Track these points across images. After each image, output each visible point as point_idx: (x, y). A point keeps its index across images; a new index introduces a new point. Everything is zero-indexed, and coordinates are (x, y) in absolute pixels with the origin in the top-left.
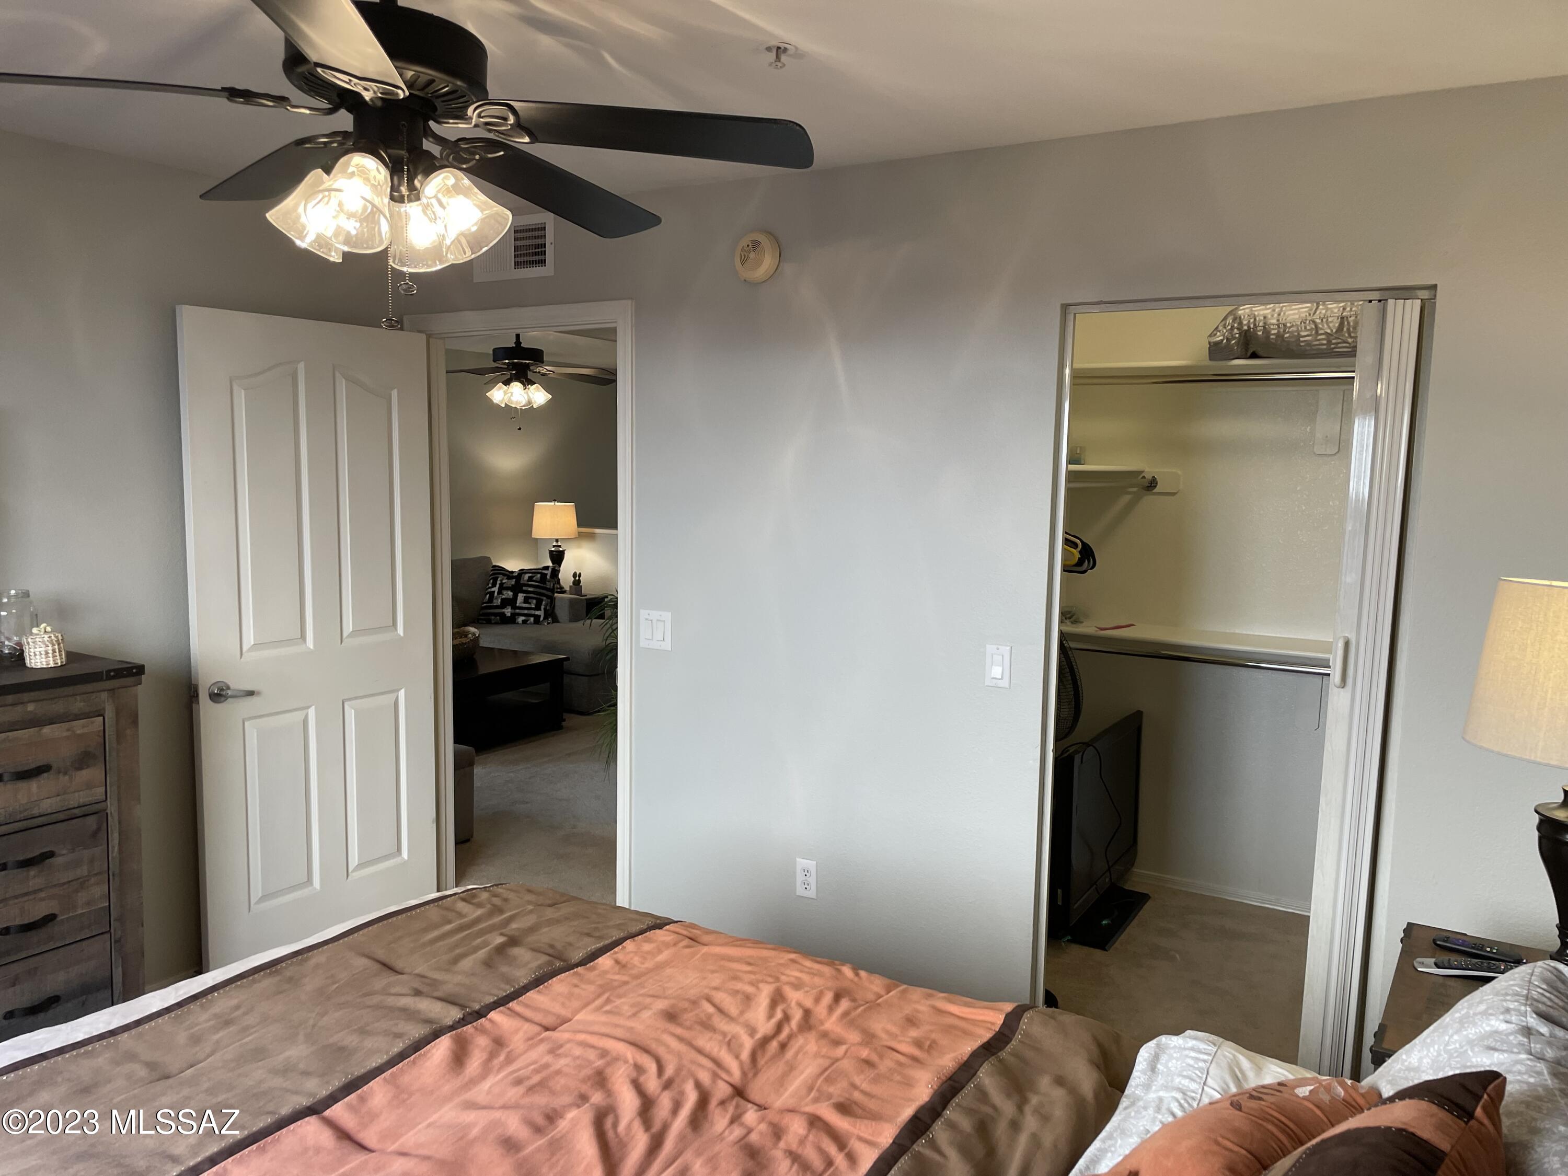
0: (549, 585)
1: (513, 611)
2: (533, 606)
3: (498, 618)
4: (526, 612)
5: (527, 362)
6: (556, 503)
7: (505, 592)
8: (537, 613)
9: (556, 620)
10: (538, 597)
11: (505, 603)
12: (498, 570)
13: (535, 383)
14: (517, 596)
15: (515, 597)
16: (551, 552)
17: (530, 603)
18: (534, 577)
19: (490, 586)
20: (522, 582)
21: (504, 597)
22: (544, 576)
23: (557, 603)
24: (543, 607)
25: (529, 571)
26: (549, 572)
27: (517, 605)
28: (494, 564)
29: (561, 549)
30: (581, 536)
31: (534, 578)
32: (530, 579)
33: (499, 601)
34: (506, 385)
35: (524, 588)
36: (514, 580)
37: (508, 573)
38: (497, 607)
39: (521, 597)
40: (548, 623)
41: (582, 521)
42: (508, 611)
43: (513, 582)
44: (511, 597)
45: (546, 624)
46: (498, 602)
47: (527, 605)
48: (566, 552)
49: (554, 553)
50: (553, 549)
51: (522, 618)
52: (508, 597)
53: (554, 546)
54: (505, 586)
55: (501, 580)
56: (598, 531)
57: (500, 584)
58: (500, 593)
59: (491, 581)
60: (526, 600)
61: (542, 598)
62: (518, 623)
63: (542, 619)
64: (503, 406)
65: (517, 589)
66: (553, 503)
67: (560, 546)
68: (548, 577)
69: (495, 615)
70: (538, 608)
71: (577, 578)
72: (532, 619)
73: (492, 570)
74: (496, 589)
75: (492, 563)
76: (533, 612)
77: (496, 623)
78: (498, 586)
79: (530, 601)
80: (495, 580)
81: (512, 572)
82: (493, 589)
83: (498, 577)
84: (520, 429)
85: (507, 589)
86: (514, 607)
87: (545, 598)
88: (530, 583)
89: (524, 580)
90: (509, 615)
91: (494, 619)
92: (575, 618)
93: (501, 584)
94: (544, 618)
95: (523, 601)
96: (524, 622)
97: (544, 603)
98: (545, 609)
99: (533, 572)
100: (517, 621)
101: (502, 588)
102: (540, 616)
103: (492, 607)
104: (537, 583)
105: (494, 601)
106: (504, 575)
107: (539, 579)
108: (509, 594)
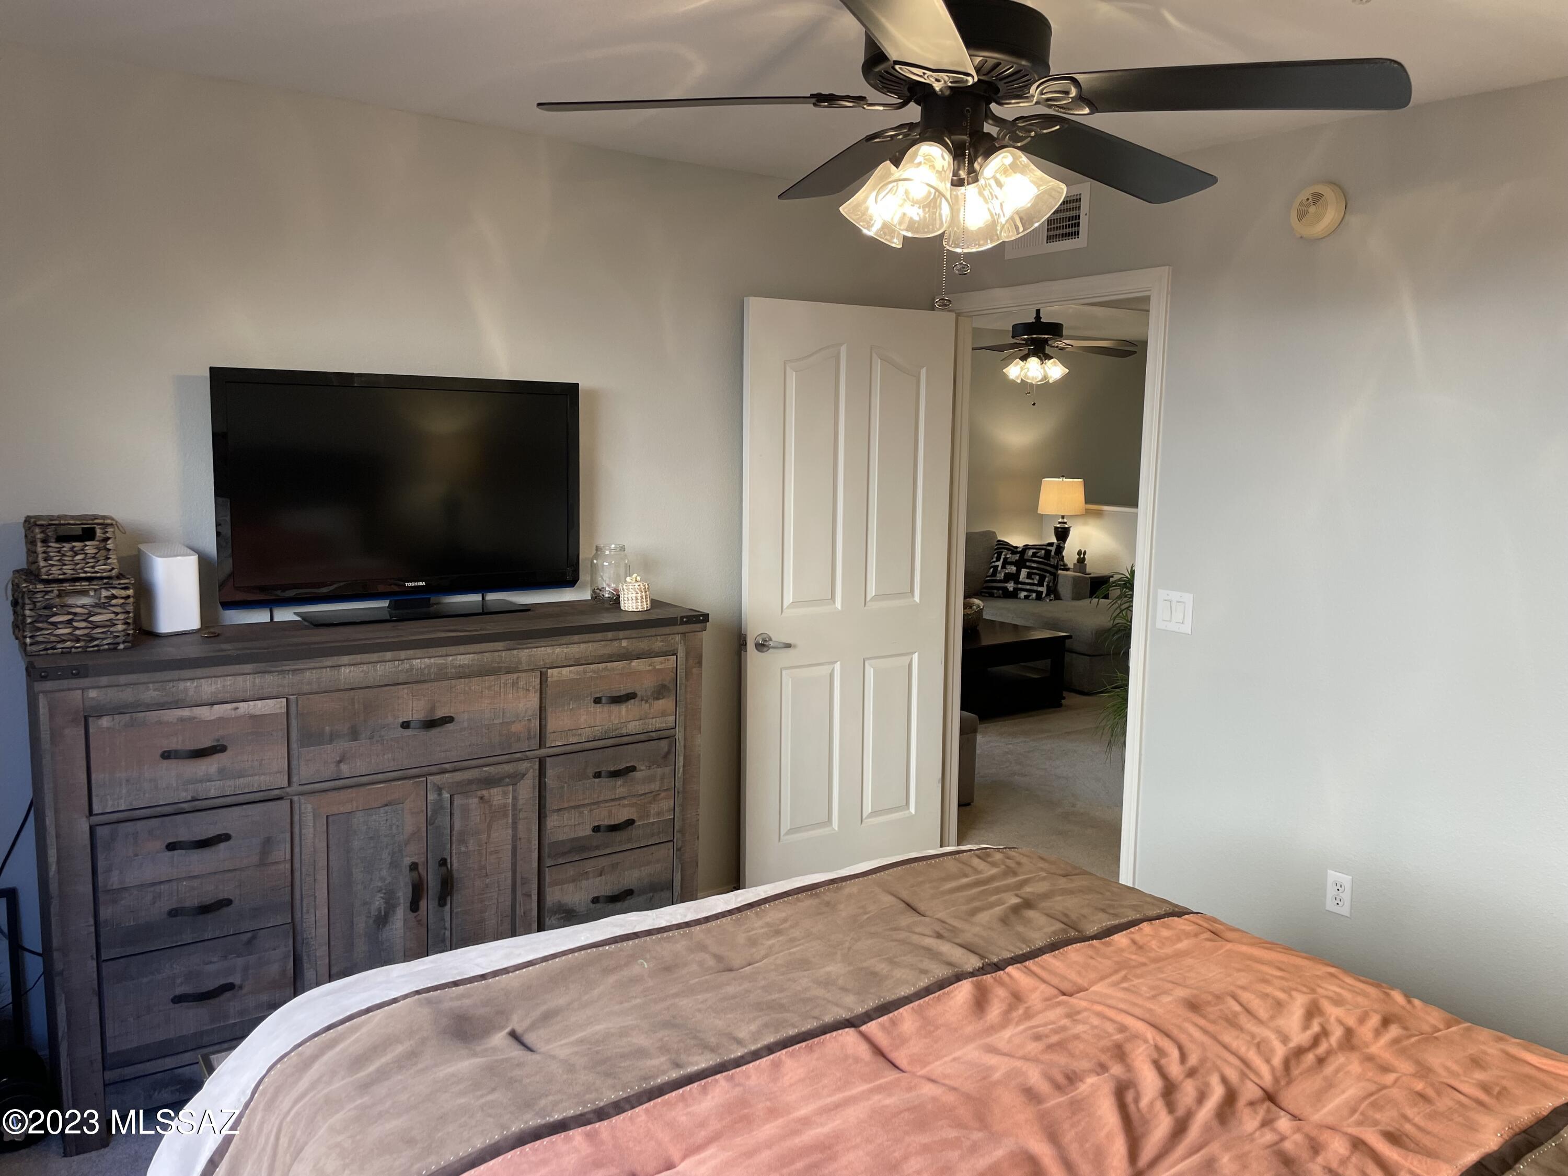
0: (1053, 561)
1: (1015, 586)
2: (1036, 582)
3: (1001, 592)
4: (1028, 587)
5: (1046, 336)
6: (1065, 479)
7: (1008, 567)
8: (1040, 589)
9: (1058, 597)
10: (1041, 573)
11: (1008, 577)
12: (1002, 544)
13: (1053, 358)
14: (1021, 571)
15: (1019, 572)
16: (1056, 528)
17: (1033, 579)
18: (1038, 552)
19: (994, 560)
20: (1026, 557)
21: (1007, 571)
22: (1048, 552)
23: (1061, 580)
24: (1045, 584)
25: (1033, 547)
26: (1053, 549)
27: (1020, 580)
28: (999, 539)
29: (1066, 526)
30: (1088, 513)
31: (1039, 555)
32: (1034, 555)
33: (1003, 575)
34: (1023, 361)
35: (1028, 564)
36: (1018, 555)
37: (1012, 548)
38: (1000, 581)
39: (1024, 572)
40: (1050, 600)
41: (1090, 498)
42: (1011, 586)
43: (1017, 557)
44: (1015, 572)
45: (1048, 600)
46: (1001, 576)
47: (1030, 581)
48: (1071, 529)
49: (1060, 529)
50: (1059, 526)
51: (1025, 593)
52: (1011, 572)
53: (1060, 523)
54: (1009, 560)
55: (1005, 555)
56: (1106, 508)
57: (1004, 559)
58: (1003, 567)
59: (996, 555)
60: (1029, 576)
61: (1046, 574)
62: (1020, 598)
63: (1044, 595)
64: (1019, 381)
65: (1020, 564)
66: (1061, 479)
67: (1065, 523)
68: (1053, 553)
69: (998, 588)
70: (1040, 584)
71: (1082, 556)
72: (1034, 595)
73: (997, 545)
74: (1000, 564)
75: (997, 538)
76: (1035, 588)
77: (999, 597)
78: (1002, 560)
79: (1033, 576)
80: (999, 555)
81: (1017, 547)
82: (997, 564)
83: (1002, 552)
84: (1034, 404)
85: (1011, 563)
86: (1017, 581)
87: (1048, 575)
88: (1034, 559)
90: (1011, 589)
91: (997, 593)
92: (1077, 597)
93: (1005, 559)
94: (1047, 595)
95: (1025, 576)
96: (1026, 597)
97: (1047, 579)
98: (1048, 586)
99: (1038, 548)
100: (1019, 596)
101: (1006, 563)
102: (1042, 592)
103: (996, 581)
104: (1041, 560)
105: (998, 575)
106: (1008, 549)
107: (1043, 556)
108: (1013, 569)
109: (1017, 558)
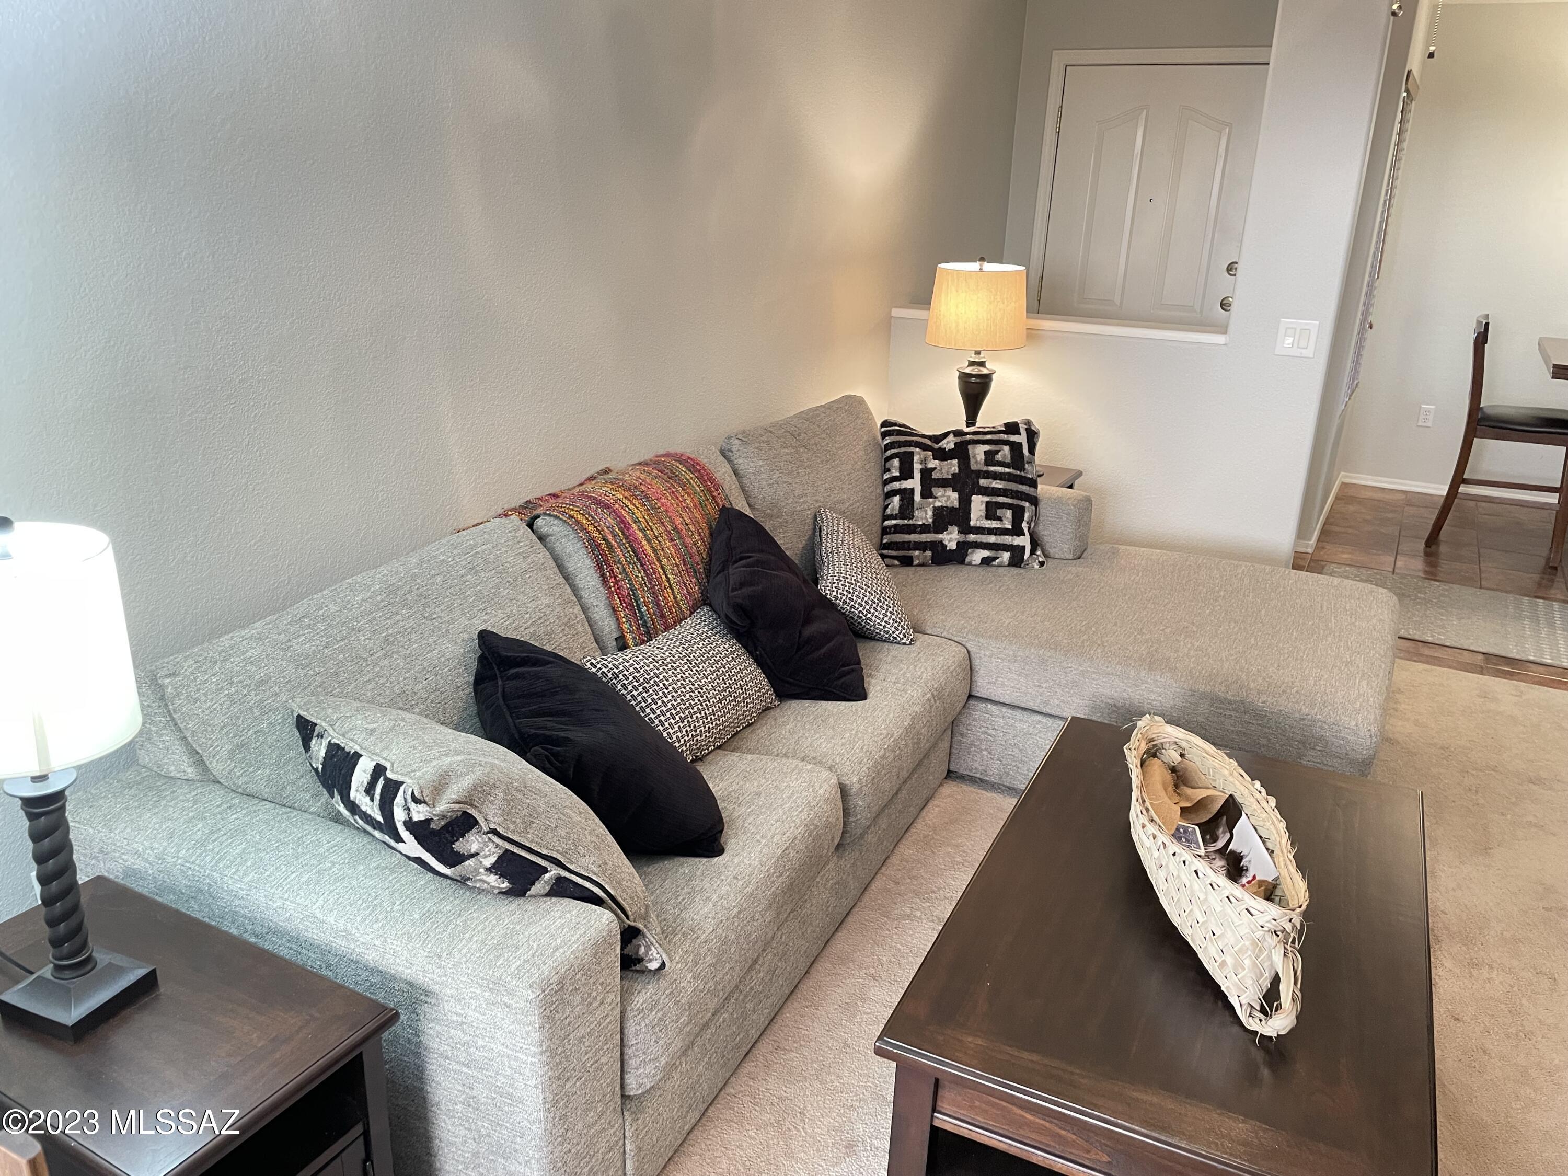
0: (1030, 471)
1: (962, 538)
2: (1005, 525)
3: (929, 553)
4: (992, 539)
6: (988, 267)
7: (938, 492)
8: (1018, 541)
9: (1050, 558)
10: (1015, 502)
11: (944, 518)
12: (899, 433)
14: (969, 501)
15: (965, 503)
16: (964, 376)
17: (1000, 519)
19: (894, 473)
20: (970, 465)
21: (938, 504)
22: (1012, 449)
23: (1047, 512)
24: (1024, 525)
25: (975, 437)
27: (972, 523)
29: (985, 371)
31: (999, 457)
32: (990, 458)
33: (930, 513)
35: (983, 482)
36: (953, 461)
37: (925, 442)
38: (925, 529)
39: (978, 504)
40: (1042, 564)
42: (951, 538)
43: (953, 466)
44: (956, 504)
45: (1037, 566)
46: (924, 516)
47: (994, 524)
48: (994, 376)
49: (973, 380)
50: (969, 371)
51: (986, 553)
52: (949, 504)
53: (972, 364)
54: (935, 475)
55: (919, 460)
57: (922, 471)
58: (927, 494)
59: (899, 463)
60: (991, 512)
61: (1023, 503)
62: (970, 564)
63: (1025, 554)
65: (964, 483)
67: (982, 364)
68: (1023, 451)
69: (922, 546)
70: (1017, 531)
72: (1006, 556)
73: (889, 436)
74: (915, 483)
76: (1008, 540)
77: (924, 565)
78: (917, 475)
79: (999, 512)
80: (906, 460)
81: (935, 439)
82: (905, 484)
83: (908, 452)
85: (944, 483)
86: (966, 529)
87: (1027, 504)
88: (992, 469)
89: (976, 462)
90: (952, 546)
91: (918, 557)
93: (926, 473)
94: (1033, 552)
95: (983, 513)
96: (986, 562)
97: (1027, 515)
98: (1031, 531)
99: (989, 439)
100: (967, 560)
101: (929, 482)
102: (1024, 547)
103: (911, 529)
104: (1007, 470)
105: (916, 513)
106: (925, 447)
107: (1008, 460)
108: (948, 498)
109: (955, 469)
